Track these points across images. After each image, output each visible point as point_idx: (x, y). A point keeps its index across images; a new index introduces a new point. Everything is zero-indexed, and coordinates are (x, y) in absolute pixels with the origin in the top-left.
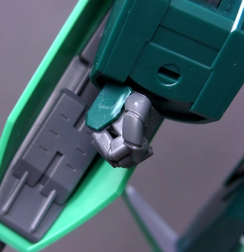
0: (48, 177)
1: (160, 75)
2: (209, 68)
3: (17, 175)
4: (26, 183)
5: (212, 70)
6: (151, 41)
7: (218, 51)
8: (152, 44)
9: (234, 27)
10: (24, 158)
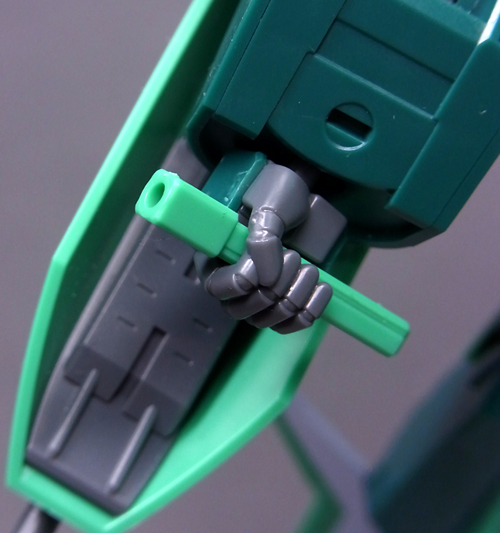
0: (137, 381)
1: (332, 126)
2: (431, 117)
3: (73, 379)
4: (92, 394)
5: (436, 121)
6: (317, 52)
7: (452, 81)
8: (317, 57)
9: (486, 34)
10: (87, 341)
